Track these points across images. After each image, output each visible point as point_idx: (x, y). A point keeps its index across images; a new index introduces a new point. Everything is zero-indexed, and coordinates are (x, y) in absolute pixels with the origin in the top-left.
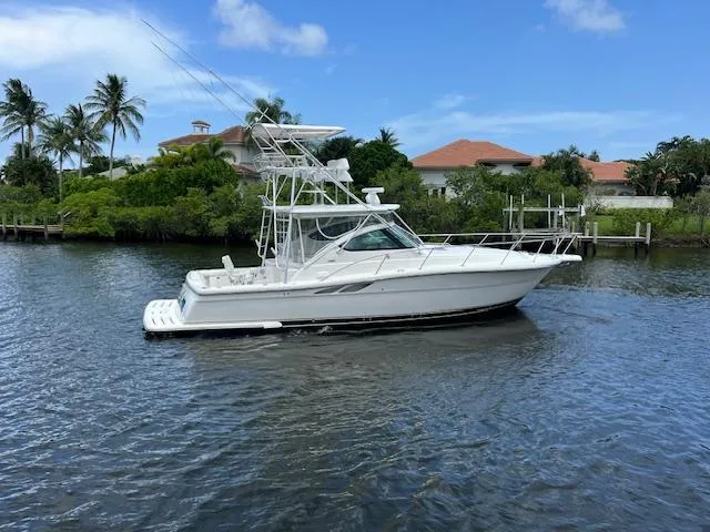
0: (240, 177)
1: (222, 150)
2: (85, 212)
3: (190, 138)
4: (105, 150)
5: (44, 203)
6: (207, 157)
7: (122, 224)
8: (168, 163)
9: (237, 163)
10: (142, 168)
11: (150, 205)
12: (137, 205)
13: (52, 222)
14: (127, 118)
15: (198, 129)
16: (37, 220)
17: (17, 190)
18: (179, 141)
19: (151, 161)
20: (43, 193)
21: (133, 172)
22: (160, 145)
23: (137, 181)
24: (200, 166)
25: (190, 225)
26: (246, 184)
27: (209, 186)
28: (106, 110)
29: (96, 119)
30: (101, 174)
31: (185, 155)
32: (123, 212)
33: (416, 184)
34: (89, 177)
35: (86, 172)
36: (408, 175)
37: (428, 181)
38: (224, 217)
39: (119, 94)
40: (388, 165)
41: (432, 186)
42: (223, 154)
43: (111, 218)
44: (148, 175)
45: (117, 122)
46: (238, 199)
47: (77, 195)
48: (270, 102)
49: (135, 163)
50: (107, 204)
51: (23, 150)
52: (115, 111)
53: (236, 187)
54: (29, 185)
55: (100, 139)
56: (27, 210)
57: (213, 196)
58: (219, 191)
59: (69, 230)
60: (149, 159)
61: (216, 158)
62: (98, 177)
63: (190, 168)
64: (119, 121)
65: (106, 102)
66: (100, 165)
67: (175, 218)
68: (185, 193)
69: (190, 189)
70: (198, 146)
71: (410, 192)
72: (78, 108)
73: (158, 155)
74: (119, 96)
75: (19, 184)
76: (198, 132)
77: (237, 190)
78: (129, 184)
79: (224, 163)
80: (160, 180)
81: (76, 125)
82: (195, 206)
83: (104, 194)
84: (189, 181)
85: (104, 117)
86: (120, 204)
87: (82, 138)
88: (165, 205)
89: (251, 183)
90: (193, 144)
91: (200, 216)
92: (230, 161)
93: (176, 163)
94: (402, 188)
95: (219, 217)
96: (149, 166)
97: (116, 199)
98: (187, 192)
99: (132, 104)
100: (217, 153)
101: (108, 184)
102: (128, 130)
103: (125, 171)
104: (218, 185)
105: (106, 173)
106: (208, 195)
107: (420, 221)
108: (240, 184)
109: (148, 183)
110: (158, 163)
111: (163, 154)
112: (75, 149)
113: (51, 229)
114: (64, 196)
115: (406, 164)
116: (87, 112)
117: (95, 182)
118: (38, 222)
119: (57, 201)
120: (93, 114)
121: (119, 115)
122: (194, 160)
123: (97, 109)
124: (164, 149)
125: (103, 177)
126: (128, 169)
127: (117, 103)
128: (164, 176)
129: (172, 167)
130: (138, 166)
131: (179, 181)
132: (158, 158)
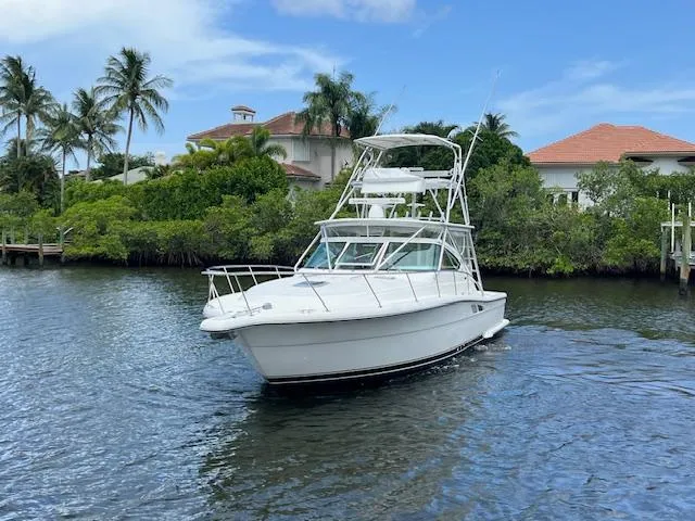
0: (293, 180)
1: (268, 144)
2: (91, 228)
3: (228, 129)
4: (119, 145)
5: (40, 215)
6: (248, 154)
7: (138, 243)
8: (198, 163)
9: (289, 162)
10: (165, 169)
11: (174, 218)
12: (158, 218)
13: (51, 240)
14: (147, 104)
15: (239, 117)
16: (31, 237)
17: (9, 198)
18: (213, 133)
19: (177, 162)
20: (40, 201)
21: (154, 175)
22: (190, 139)
23: (159, 187)
24: (239, 166)
25: (225, 244)
26: (298, 189)
27: (251, 192)
28: (122, 93)
29: (108, 107)
30: (113, 178)
31: (220, 151)
32: (138, 229)
33: (533, 187)
34: (99, 182)
35: (95, 174)
36: (521, 174)
37: (550, 182)
38: (269, 235)
39: (139, 74)
40: (494, 161)
41: (558, 190)
42: (270, 150)
43: (123, 235)
44: (172, 179)
45: (135, 108)
47: (82, 205)
48: (336, 79)
49: (158, 162)
50: (119, 217)
51: (19, 147)
52: (134, 95)
53: (286, 193)
54: (23, 192)
55: (113, 130)
56: (20, 225)
57: (255, 206)
58: (263, 200)
59: (71, 251)
60: (173, 159)
61: (261, 156)
62: (109, 182)
63: (227, 168)
64: (138, 109)
65: (122, 84)
66: (113, 165)
67: (206, 235)
68: (219, 203)
69: (226, 197)
70: (238, 139)
71: (523, 198)
72: (89, 95)
73: (186, 152)
74: (139, 77)
75: (13, 190)
76: (239, 120)
77: (288, 197)
78: (149, 191)
79: (271, 162)
80: (188, 185)
81: (84, 114)
82: (232, 220)
83: (116, 204)
84: (225, 186)
85: (119, 103)
86: (137, 217)
87: (90, 133)
88: (192, 217)
90: (232, 137)
91: (237, 233)
92: (279, 159)
93: (208, 162)
94: (513, 193)
95: (262, 234)
96: (177, 167)
97: (131, 210)
98: (221, 201)
99: (153, 86)
100: (263, 149)
101: (121, 190)
102: (144, 112)
103: (145, 174)
104: (262, 191)
105: (120, 177)
106: (249, 203)
107: (539, 239)
108: (292, 189)
109: (172, 189)
110: (186, 163)
111: (192, 152)
112: (81, 145)
113: (47, 249)
114: (67, 206)
115: (520, 160)
116: (100, 98)
117: (106, 188)
118: (33, 240)
119: (58, 213)
120: (105, 101)
121: (138, 100)
122: (232, 158)
123: (110, 94)
124: (193, 144)
125: (116, 182)
126: (147, 171)
127: (135, 85)
128: (193, 180)
129: (203, 168)
130: (161, 167)
131: (212, 187)
132: (185, 156)
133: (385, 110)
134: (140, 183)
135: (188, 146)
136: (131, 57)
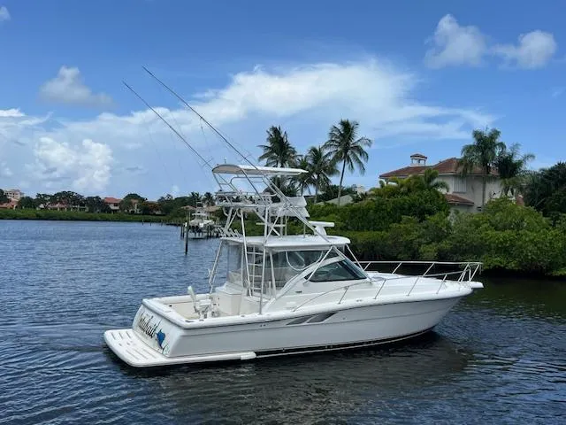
0: (453, 205)
1: (436, 181)
3: (408, 170)
4: (334, 180)
6: (421, 188)
8: (386, 193)
9: (450, 193)
10: (365, 196)
11: (368, 230)
12: (358, 230)
14: (355, 155)
15: (415, 162)
18: (397, 173)
19: (372, 192)
21: (356, 200)
22: (381, 177)
23: (359, 209)
24: (414, 196)
25: (402, 249)
26: (457, 212)
27: (422, 213)
28: (339, 149)
29: (331, 158)
30: (330, 202)
31: (402, 186)
34: (322, 204)
35: (320, 198)
38: (434, 244)
39: (350, 136)
42: (437, 185)
44: (368, 203)
45: (347, 159)
46: (448, 227)
48: (487, 133)
49: (359, 191)
52: (346, 151)
53: (447, 215)
55: (332, 172)
57: (424, 224)
58: (432, 220)
60: (371, 190)
61: (430, 189)
62: (329, 204)
63: (406, 197)
64: (349, 159)
65: (340, 143)
66: (332, 192)
67: (390, 242)
68: (399, 221)
69: (404, 218)
70: (415, 177)
72: (318, 149)
73: (378, 186)
74: (350, 138)
76: (415, 163)
77: (449, 218)
78: (353, 211)
79: (437, 193)
80: (379, 208)
81: (315, 162)
82: (408, 232)
84: (404, 209)
85: (337, 156)
87: (318, 174)
88: (381, 230)
89: (462, 211)
90: (410, 176)
91: (411, 241)
92: (444, 191)
93: (393, 192)
95: (428, 244)
96: (373, 195)
98: (401, 220)
99: (359, 144)
100: (431, 184)
101: (335, 210)
102: (355, 165)
103: (351, 199)
104: (431, 213)
105: (335, 201)
106: (420, 221)
108: (452, 211)
109: (368, 210)
110: (378, 193)
111: (382, 186)
116: (325, 152)
117: (326, 208)
120: (329, 154)
121: (349, 153)
122: (409, 190)
123: (332, 149)
124: (383, 180)
125: (333, 205)
126: (353, 197)
127: (348, 143)
128: (382, 204)
129: (389, 197)
130: (362, 194)
131: (394, 209)
132: (378, 189)
133: (527, 157)
134: (347, 205)
135: (381, 182)
136: (346, 125)
